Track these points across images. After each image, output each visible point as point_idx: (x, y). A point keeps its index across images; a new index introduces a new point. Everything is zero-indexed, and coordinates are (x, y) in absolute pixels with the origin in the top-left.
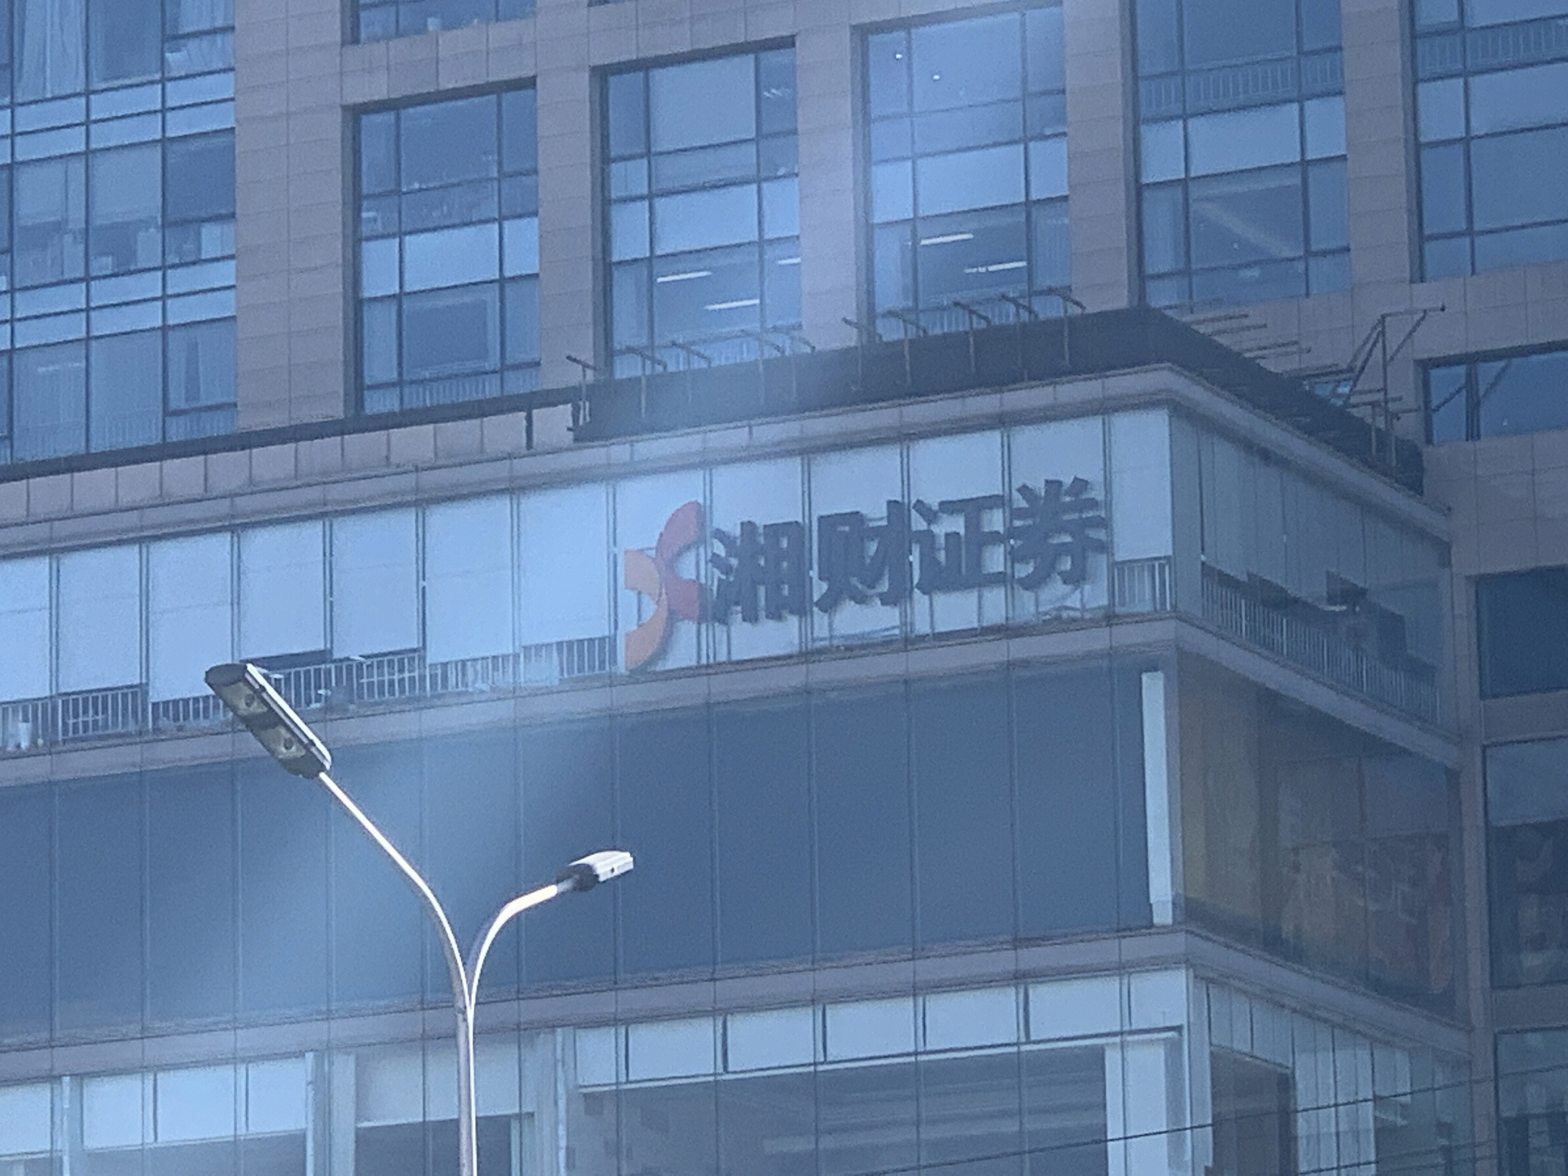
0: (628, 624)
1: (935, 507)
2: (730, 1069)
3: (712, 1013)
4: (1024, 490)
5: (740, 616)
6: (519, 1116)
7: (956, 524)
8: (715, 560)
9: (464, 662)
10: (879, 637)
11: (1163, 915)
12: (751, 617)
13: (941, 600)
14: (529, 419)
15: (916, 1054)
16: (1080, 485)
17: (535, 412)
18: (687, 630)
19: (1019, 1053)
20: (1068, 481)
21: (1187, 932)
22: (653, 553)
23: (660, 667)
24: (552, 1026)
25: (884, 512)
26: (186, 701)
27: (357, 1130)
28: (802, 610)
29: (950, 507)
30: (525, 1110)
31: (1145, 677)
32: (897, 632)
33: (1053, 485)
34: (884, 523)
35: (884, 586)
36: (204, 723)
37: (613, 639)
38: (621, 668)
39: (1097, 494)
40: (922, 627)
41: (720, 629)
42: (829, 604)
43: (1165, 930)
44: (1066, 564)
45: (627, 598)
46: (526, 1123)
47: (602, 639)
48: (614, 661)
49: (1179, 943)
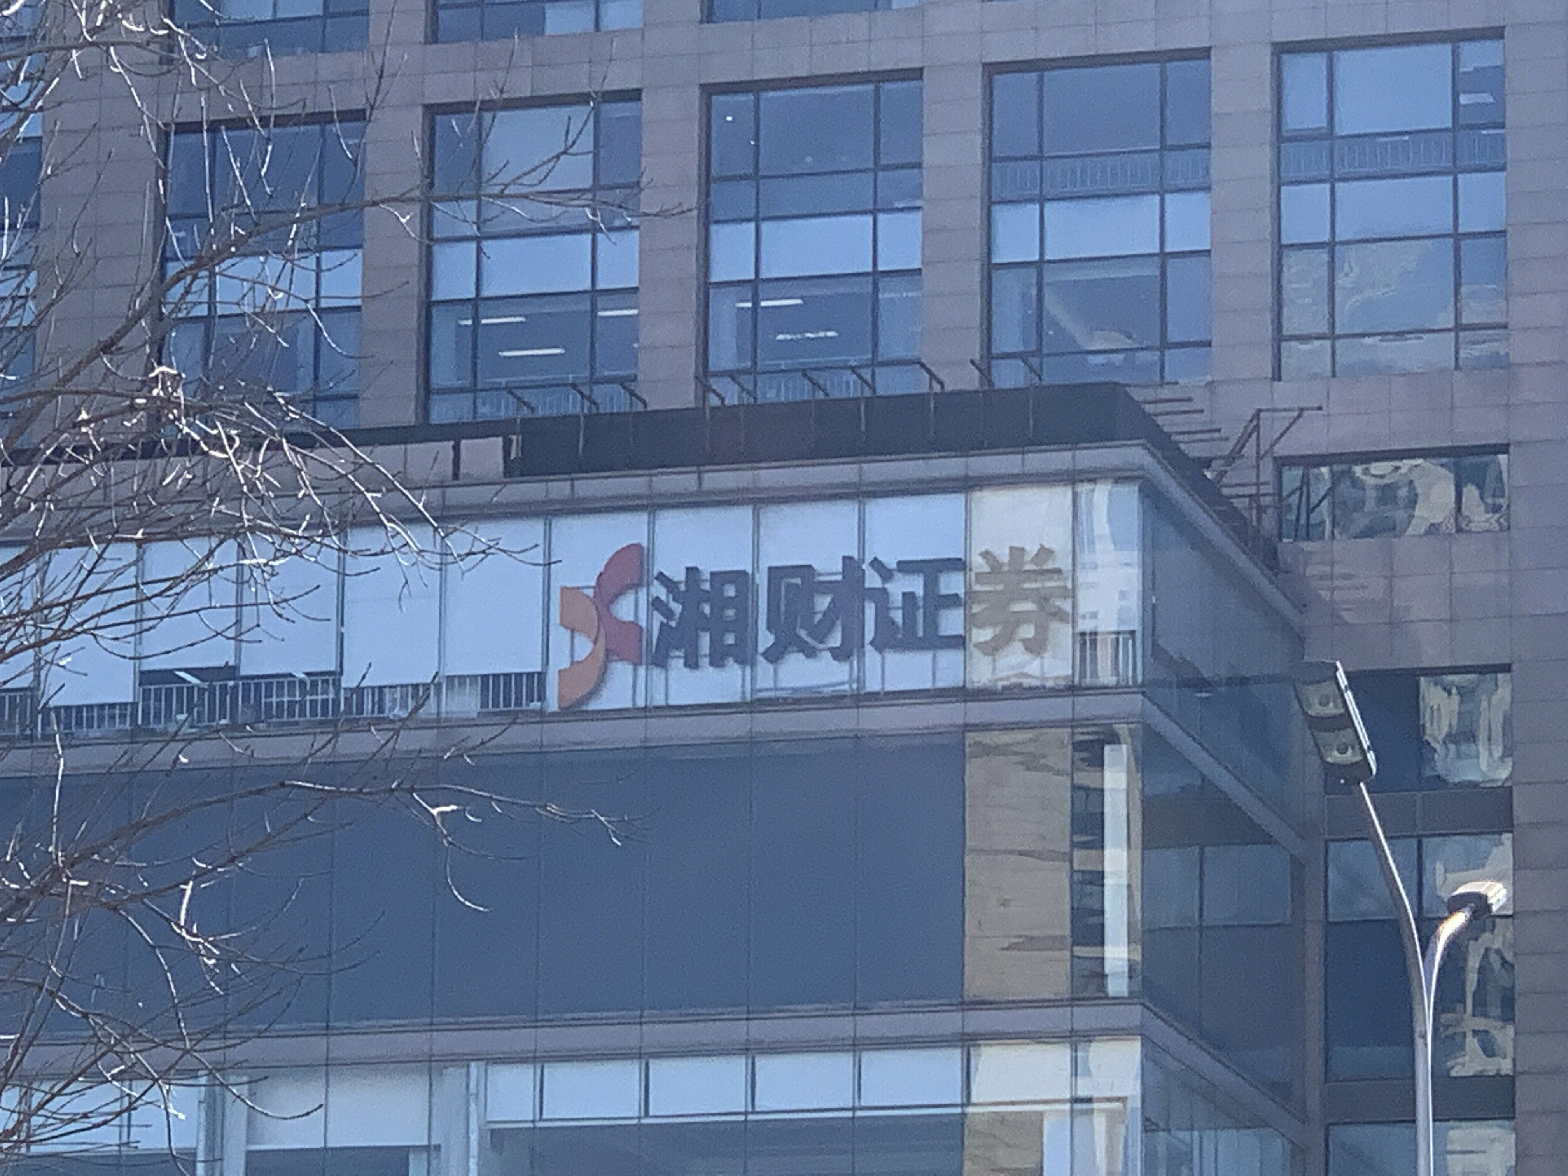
0: (560, 661)
1: (894, 566)
2: (651, 1113)
3: (640, 1056)
4: (986, 555)
5: (682, 661)
6: (427, 1148)
7: (916, 585)
8: (656, 604)
9: (381, 688)
10: (827, 691)
11: (1117, 986)
12: (692, 664)
13: (892, 657)
14: (456, 449)
15: (853, 1109)
16: (1045, 553)
17: (464, 442)
18: (621, 672)
19: (964, 1115)
20: (1032, 549)
21: (1143, 1004)
22: (590, 592)
23: (593, 706)
24: (463, 1060)
25: (839, 567)
26: (79, 708)
27: (249, 1153)
28: (746, 659)
29: (906, 567)
30: (434, 1142)
31: (1107, 749)
32: (846, 687)
33: (1017, 552)
34: (839, 578)
35: (835, 640)
36: (95, 732)
37: (542, 675)
38: (553, 705)
39: (1063, 562)
40: (873, 685)
41: (657, 673)
42: (774, 656)
43: (1118, 1001)
44: (1028, 631)
45: (559, 636)
46: (434, 1154)
47: (530, 675)
48: (541, 698)
49: (1134, 1014)
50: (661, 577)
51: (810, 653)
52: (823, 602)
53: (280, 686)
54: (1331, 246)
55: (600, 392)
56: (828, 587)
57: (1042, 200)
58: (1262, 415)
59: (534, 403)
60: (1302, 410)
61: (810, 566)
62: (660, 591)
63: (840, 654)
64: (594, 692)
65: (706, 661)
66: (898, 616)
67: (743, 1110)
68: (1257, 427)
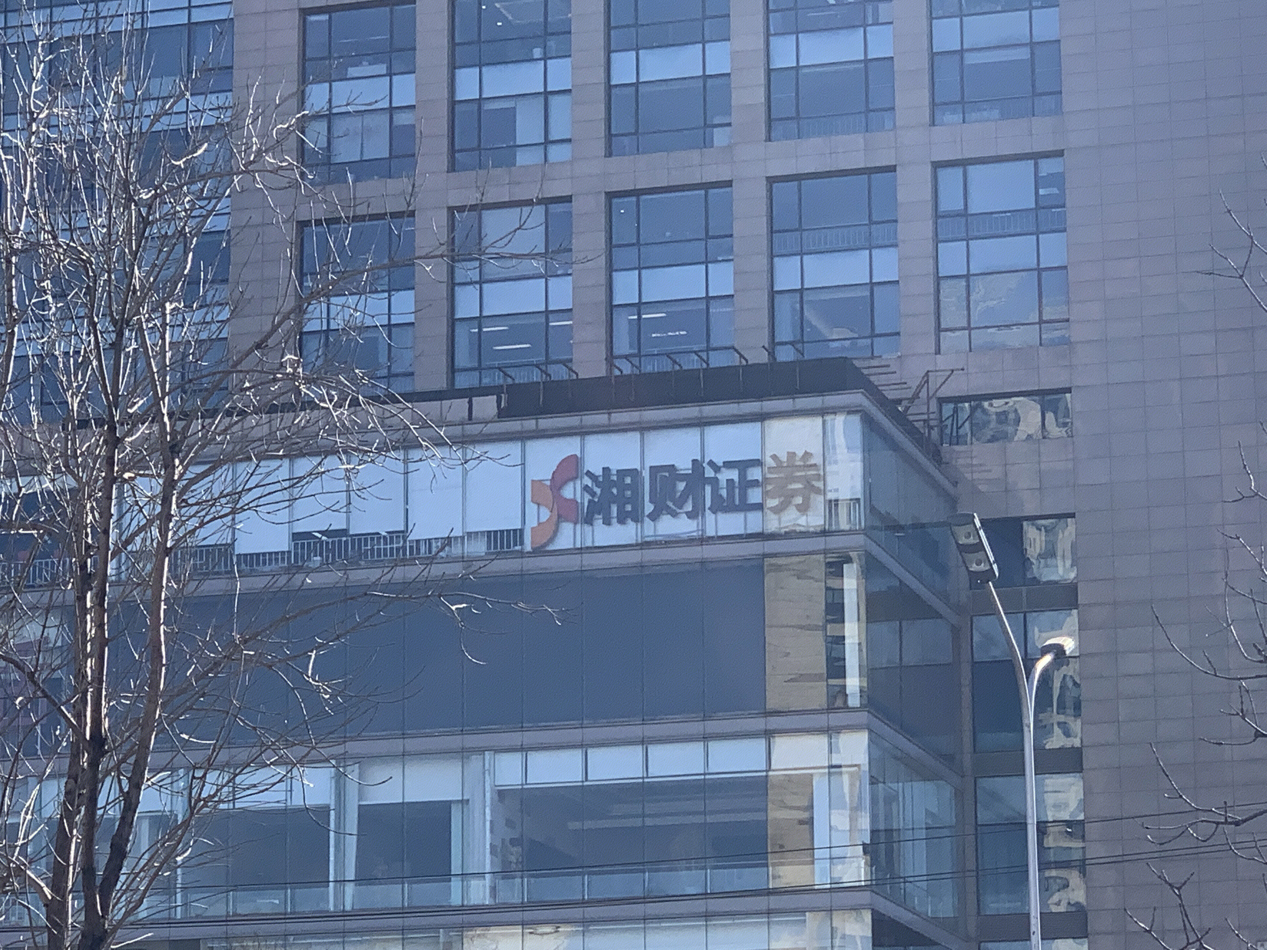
0: (531, 522)
1: (721, 464)
2: (589, 778)
3: (581, 746)
4: (774, 457)
5: (601, 521)
6: (462, 801)
7: (734, 475)
8: (586, 488)
9: (429, 540)
10: (685, 536)
11: (854, 701)
12: (607, 522)
13: (721, 516)
14: (470, 403)
15: (705, 774)
16: (807, 455)
17: (474, 399)
18: (567, 528)
19: (767, 776)
20: (800, 453)
21: (869, 712)
22: (548, 483)
23: (551, 548)
24: (481, 751)
25: (690, 466)
26: (258, 555)
27: (360, 806)
28: (638, 519)
29: (729, 465)
30: (465, 798)
31: (845, 566)
32: (695, 534)
33: (791, 455)
34: (690, 472)
35: (689, 507)
36: (267, 568)
37: (522, 531)
38: (528, 548)
39: (817, 460)
40: (710, 532)
41: (588, 528)
42: (654, 517)
43: (854, 710)
44: (799, 500)
45: (532, 508)
46: (465, 806)
47: (515, 531)
48: (522, 543)
49: (863, 717)
50: (589, 474)
51: (674, 515)
52: (681, 486)
53: (372, 539)
54: (967, 277)
55: (552, 369)
56: (683, 478)
57: (802, 254)
58: (930, 374)
59: (513, 375)
60: (953, 371)
61: (673, 466)
62: (588, 481)
63: (691, 515)
64: (551, 540)
65: (614, 521)
66: (724, 493)
67: (641, 776)
68: (927, 382)
